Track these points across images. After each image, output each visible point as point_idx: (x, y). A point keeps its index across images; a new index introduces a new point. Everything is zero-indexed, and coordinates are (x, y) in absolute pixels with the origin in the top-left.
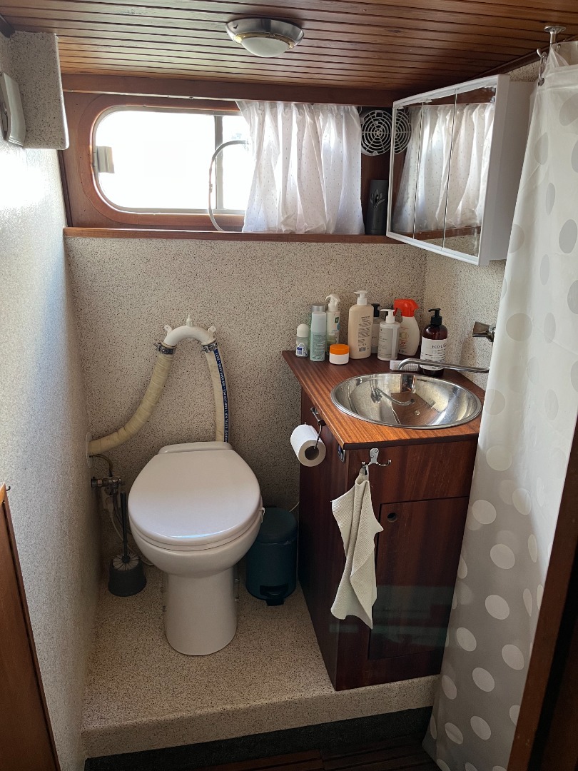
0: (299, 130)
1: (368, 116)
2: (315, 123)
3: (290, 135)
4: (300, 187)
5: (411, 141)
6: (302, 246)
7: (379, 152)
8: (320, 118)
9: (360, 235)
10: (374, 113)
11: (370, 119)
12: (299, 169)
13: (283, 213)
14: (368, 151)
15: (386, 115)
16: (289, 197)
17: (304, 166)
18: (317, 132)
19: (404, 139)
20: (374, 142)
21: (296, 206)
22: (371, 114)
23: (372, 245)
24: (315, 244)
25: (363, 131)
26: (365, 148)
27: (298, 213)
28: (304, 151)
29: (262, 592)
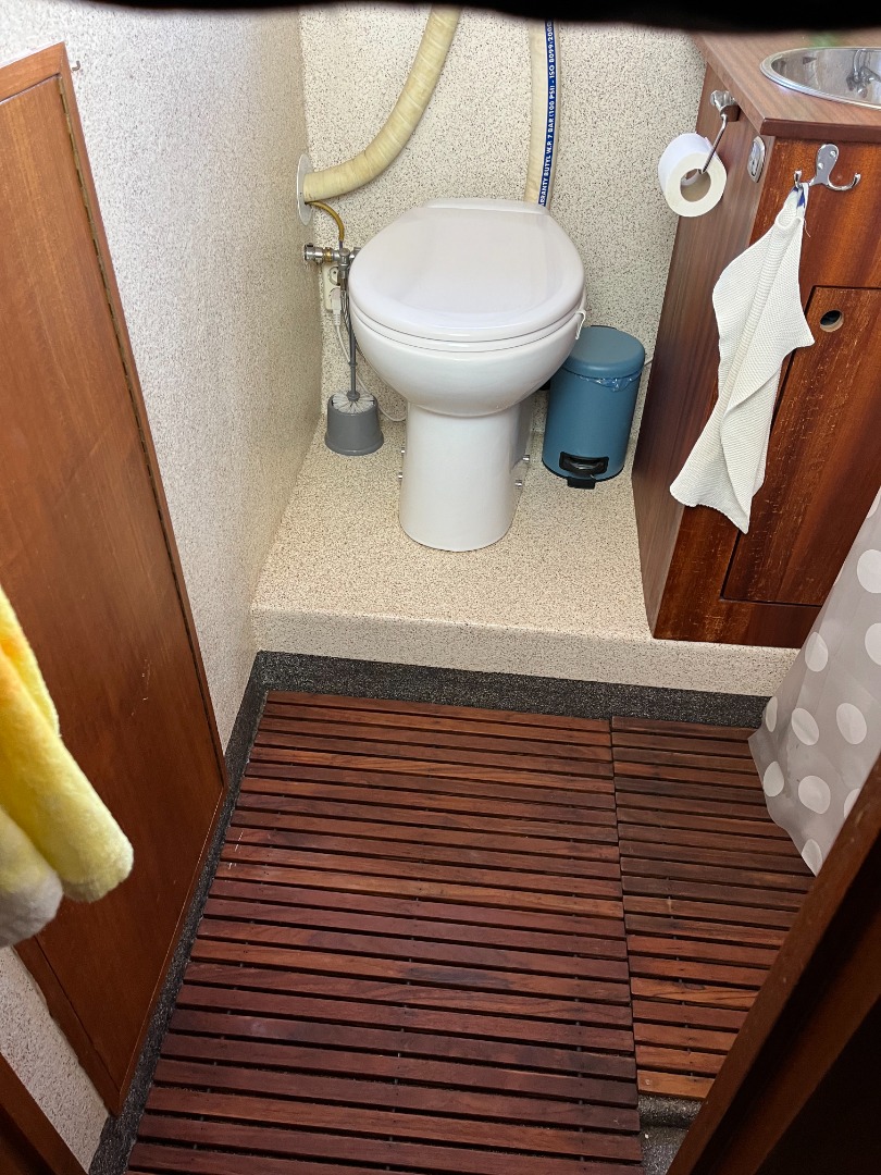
29: (562, 465)
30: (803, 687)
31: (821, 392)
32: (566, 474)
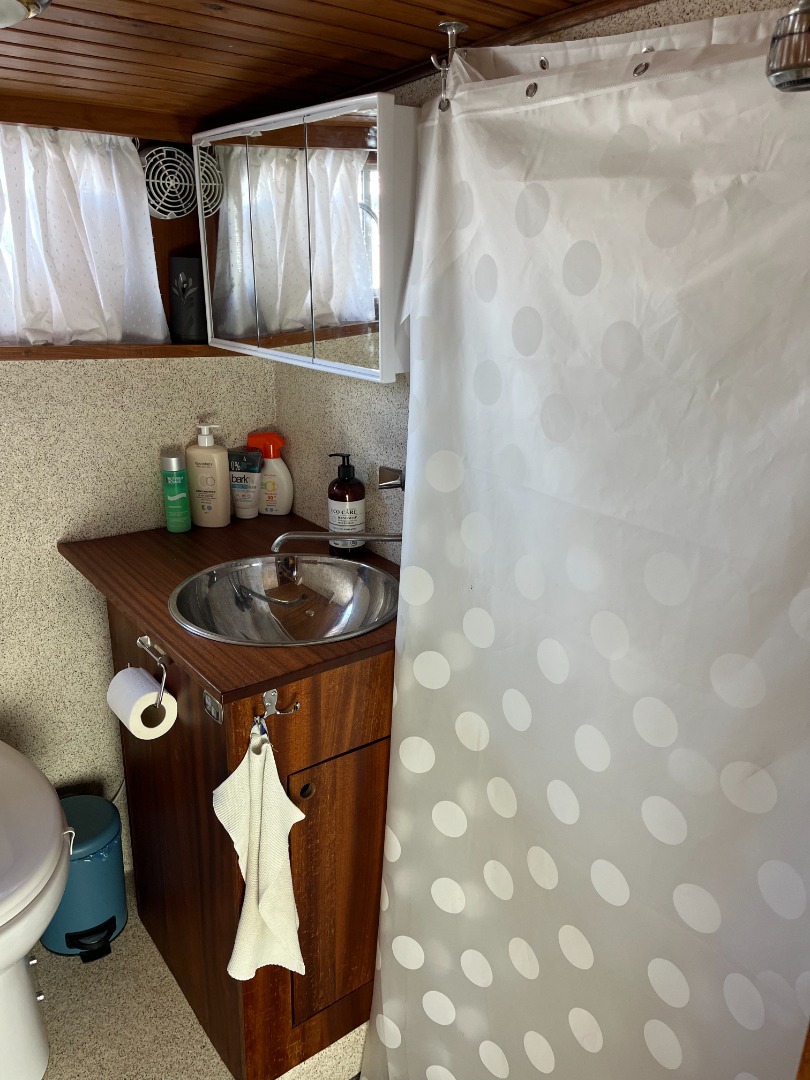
0: (37, 171)
1: (152, 155)
2: (64, 161)
3: (21, 177)
4: (50, 267)
5: (223, 200)
6: (70, 365)
7: (177, 214)
8: (71, 153)
9: (166, 344)
10: (161, 151)
11: (156, 160)
12: (46, 236)
13: (24, 311)
14: (159, 210)
15: (181, 155)
16: (32, 284)
17: (53, 231)
18: (69, 176)
19: (215, 196)
20: (168, 197)
21: (48, 299)
22: (157, 152)
23: (188, 359)
24: (91, 361)
25: (147, 177)
26: (155, 207)
27: (54, 311)
28: (50, 207)
29: (70, 945)
30: (389, 1064)
31: (317, 838)
32: (78, 951)
